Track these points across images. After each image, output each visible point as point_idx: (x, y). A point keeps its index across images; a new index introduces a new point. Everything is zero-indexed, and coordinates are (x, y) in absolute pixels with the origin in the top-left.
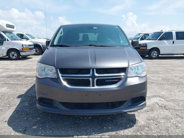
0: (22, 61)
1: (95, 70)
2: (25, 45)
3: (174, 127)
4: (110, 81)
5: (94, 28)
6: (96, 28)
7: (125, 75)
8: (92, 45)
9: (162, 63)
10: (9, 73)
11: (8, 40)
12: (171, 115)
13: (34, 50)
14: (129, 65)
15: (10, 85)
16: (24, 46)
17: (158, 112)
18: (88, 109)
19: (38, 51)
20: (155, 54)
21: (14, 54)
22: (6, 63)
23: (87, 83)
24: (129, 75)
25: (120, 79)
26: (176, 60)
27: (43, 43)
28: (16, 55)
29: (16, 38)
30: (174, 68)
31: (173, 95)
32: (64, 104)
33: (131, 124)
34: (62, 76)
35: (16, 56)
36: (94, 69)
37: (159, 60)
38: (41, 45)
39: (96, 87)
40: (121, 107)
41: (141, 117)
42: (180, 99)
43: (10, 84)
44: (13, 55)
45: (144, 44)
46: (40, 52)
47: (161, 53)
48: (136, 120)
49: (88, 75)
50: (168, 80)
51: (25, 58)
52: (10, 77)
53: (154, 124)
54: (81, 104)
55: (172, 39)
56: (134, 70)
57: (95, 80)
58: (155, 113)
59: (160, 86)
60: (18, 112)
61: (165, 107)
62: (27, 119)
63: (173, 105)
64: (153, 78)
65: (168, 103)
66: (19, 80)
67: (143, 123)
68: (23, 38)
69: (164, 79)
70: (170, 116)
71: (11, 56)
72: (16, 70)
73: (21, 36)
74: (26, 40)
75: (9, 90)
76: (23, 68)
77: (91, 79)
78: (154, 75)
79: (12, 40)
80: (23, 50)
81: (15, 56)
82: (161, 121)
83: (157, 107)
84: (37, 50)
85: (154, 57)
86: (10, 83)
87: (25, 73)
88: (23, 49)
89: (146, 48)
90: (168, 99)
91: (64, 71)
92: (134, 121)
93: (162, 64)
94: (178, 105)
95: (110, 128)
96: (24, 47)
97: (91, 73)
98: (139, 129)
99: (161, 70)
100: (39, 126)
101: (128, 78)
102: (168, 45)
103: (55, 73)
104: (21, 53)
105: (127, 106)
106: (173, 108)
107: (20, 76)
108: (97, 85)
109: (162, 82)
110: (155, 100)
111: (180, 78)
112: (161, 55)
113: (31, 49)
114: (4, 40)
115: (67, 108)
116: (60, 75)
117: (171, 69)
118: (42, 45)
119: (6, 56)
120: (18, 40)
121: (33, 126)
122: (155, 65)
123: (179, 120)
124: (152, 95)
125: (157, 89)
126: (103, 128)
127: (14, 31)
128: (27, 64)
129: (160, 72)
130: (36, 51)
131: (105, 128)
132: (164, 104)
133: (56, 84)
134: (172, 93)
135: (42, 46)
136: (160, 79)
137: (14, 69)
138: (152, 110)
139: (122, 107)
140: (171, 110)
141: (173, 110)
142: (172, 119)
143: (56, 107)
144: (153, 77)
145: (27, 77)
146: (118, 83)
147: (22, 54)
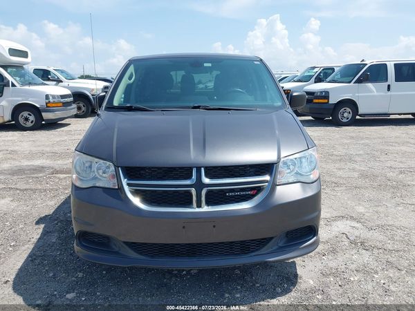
0: (47, 132)
1: (203, 169)
2: (54, 97)
3: (381, 291)
4: (237, 195)
5: (206, 65)
6: (210, 65)
7: (271, 180)
8: (198, 107)
9: (361, 134)
10: (17, 163)
11: (13, 85)
12: (376, 264)
13: (74, 106)
14: (279, 158)
15: (18, 191)
16: (51, 98)
17: (347, 255)
18: (188, 256)
19: (83, 109)
20: (346, 114)
21: (28, 116)
22: (11, 138)
23: (185, 200)
24: (280, 179)
25: (259, 190)
26: (394, 127)
27: (93, 90)
28: (32, 118)
29: (33, 79)
30: (387, 148)
31: (382, 215)
32: (133, 246)
33: (286, 286)
34: (128, 185)
35: (32, 122)
36: (200, 168)
37: (356, 128)
38: (89, 95)
39: (205, 209)
40: (262, 250)
41: (307, 268)
42: (397, 224)
43: (17, 189)
44: (27, 119)
45: (321, 92)
46: (88, 110)
47: (361, 111)
48: (296, 276)
49: (188, 182)
50: (374, 177)
51: (53, 125)
52: (19, 172)
53: (337, 285)
54: (173, 246)
55: (386, 80)
56: (291, 167)
57: (204, 192)
58: (341, 259)
59: (354, 192)
60: (35, 259)
61: (362, 244)
62: (54, 275)
63: (381, 237)
64: (340, 173)
65: (369, 235)
66: (38, 180)
67: (312, 282)
68: (49, 80)
69: (363, 176)
70: (373, 264)
71: (21, 120)
72: (32, 156)
73: (45, 75)
74: (55, 83)
75: (15, 204)
76: (48, 149)
77: (193, 191)
78: (342, 165)
79: (23, 84)
80: (48, 108)
81: (30, 121)
82: (352, 279)
83: (346, 243)
84: (81, 105)
85: (345, 120)
86: (18, 186)
87: (51, 162)
88: (49, 105)
89: (326, 101)
90: (370, 224)
91: (133, 172)
92: (292, 277)
93: (362, 139)
94: (392, 238)
95: (238, 296)
96: (51, 100)
97: (194, 176)
98: (301, 298)
99: (358, 153)
100: (82, 293)
101: (278, 187)
102: (376, 93)
103: (113, 177)
104: (43, 114)
105: (276, 247)
106: (380, 245)
107: (41, 169)
108: (208, 203)
109: (360, 182)
110: (342, 226)
111: (401, 172)
112: (360, 115)
113: (66, 104)
114: (5, 86)
115: (141, 254)
116: (124, 182)
117: (382, 151)
118: (93, 95)
119: (10, 121)
120: (36, 84)
121: (67, 293)
122: (346, 141)
123: (391, 275)
124: (335, 214)
125: (348, 199)
126: (223, 296)
127: (28, 63)
128: (58, 140)
129: (357, 159)
130: (79, 108)
131: (227, 295)
132: (362, 236)
133: (115, 202)
134: (380, 209)
135: (91, 97)
136: (356, 175)
137: (27, 152)
138: (334, 251)
139: (264, 250)
140: (376, 251)
141: (381, 251)
142: (376, 273)
143: (117, 253)
144: (340, 169)
145: (57, 172)
146: (256, 198)
147: (46, 116)
